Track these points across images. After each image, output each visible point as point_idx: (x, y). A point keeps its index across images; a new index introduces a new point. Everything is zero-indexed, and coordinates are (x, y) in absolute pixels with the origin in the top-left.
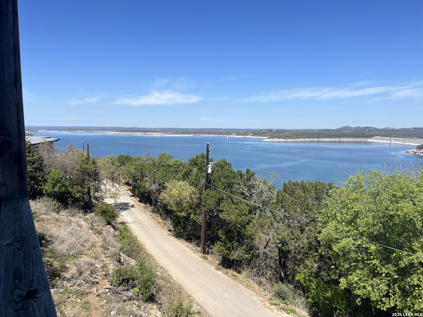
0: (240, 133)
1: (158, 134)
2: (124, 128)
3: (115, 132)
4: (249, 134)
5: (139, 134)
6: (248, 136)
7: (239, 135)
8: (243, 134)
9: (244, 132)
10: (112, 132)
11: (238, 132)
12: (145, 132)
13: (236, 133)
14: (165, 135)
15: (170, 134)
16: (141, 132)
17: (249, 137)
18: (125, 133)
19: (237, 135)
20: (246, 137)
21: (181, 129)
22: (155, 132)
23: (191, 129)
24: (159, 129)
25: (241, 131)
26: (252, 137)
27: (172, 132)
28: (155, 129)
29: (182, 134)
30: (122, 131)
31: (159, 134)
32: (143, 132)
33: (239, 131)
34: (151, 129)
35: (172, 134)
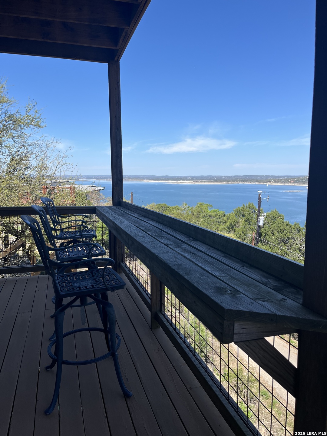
0: (280, 181)
1: (189, 182)
2: (156, 177)
3: (148, 180)
4: (290, 182)
5: (171, 182)
6: (288, 183)
7: (278, 182)
8: (283, 181)
9: (284, 179)
10: (145, 180)
11: (277, 179)
12: (177, 180)
13: (274, 181)
14: (197, 183)
15: (202, 182)
16: (173, 180)
17: (290, 184)
18: (158, 181)
19: (276, 182)
20: (286, 184)
21: (213, 177)
22: (186, 180)
23: (224, 176)
24: (191, 177)
25: (281, 179)
26: (293, 184)
27: (204, 180)
28: (186, 177)
29: (214, 181)
30: (155, 180)
31: (191, 182)
32: (175, 180)
33: (279, 178)
34: (183, 177)
35: (204, 182)
